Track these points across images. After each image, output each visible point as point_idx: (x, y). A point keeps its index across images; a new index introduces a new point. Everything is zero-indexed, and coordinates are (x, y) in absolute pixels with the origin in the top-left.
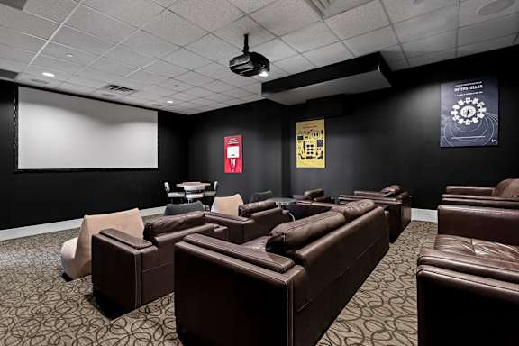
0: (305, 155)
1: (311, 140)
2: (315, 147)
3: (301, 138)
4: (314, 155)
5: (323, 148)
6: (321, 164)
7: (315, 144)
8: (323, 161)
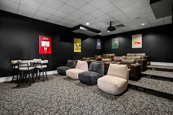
0: (76, 48)
1: (78, 44)
2: (79, 46)
3: (75, 43)
4: (78, 49)
5: (81, 47)
6: (80, 51)
7: (79, 45)
8: (80, 50)
